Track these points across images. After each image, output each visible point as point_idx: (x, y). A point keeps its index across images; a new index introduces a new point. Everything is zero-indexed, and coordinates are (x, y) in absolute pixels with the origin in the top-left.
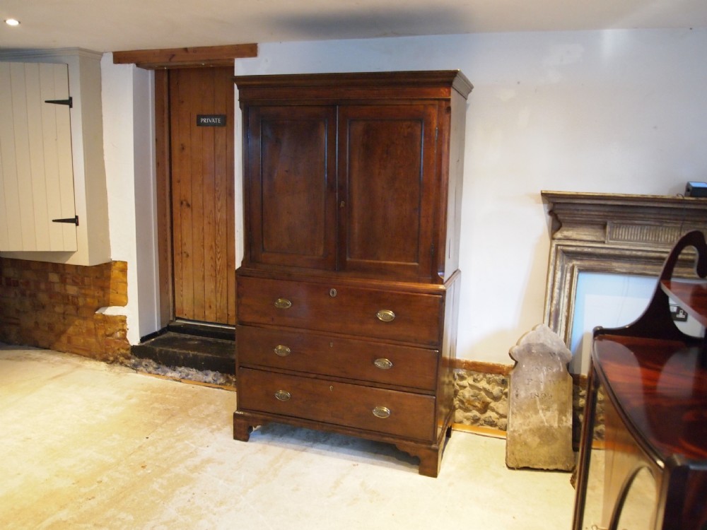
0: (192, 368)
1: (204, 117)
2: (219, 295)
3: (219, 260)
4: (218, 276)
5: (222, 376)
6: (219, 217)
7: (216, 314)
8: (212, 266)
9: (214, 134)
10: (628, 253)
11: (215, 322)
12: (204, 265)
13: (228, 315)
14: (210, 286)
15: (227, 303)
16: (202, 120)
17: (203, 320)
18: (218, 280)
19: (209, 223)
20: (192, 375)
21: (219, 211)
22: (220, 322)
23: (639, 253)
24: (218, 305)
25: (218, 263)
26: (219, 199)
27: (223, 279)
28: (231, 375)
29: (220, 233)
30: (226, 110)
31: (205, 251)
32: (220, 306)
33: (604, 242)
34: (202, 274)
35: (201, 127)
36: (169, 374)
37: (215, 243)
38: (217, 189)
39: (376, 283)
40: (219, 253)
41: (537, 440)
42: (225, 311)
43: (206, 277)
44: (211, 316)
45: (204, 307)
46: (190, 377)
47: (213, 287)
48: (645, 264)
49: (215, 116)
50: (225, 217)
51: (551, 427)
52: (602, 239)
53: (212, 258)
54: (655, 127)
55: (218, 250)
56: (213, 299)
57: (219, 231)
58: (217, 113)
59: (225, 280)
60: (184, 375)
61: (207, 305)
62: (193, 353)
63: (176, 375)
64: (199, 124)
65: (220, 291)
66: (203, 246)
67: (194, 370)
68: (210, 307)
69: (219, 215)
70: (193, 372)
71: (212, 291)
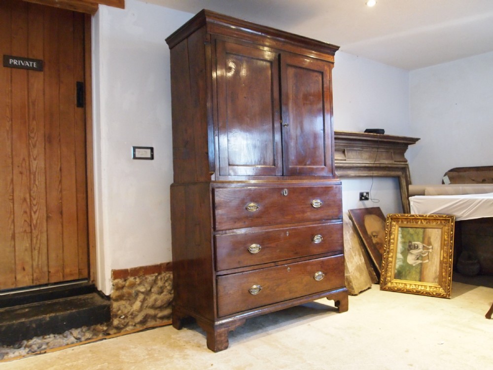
0: (49, 334)
1: (14, 58)
2: (36, 253)
3: (35, 213)
4: (34, 231)
5: (89, 329)
6: (35, 166)
7: (33, 275)
8: (25, 221)
9: (28, 78)
10: (355, 165)
11: (32, 285)
12: (13, 221)
13: (49, 272)
14: (23, 244)
15: (48, 259)
16: (11, 61)
17: (13, 287)
18: (34, 236)
19: (21, 173)
20: (47, 344)
21: (35, 159)
22: (38, 283)
23: (359, 165)
24: (35, 264)
25: (35, 217)
26: (34, 146)
27: (42, 233)
28: (101, 324)
29: (37, 183)
30: (44, 55)
31: (16, 205)
32: (38, 265)
33: (345, 160)
34: (11, 232)
35: (9, 69)
36: (11, 355)
37: (30, 196)
38: (32, 135)
39: (306, 183)
40: (35, 205)
41: (359, 274)
42: (45, 269)
43: (17, 235)
44: (24, 280)
45: (14, 271)
46: (44, 347)
47: (28, 245)
48: (359, 171)
49: (29, 60)
50: (43, 166)
51: (360, 264)
52: (344, 158)
53: (25, 212)
54: (350, 102)
55: (35, 202)
56: (28, 259)
57: (35, 181)
58: (31, 57)
59: (45, 235)
60: (35, 347)
61: (19, 268)
62: (48, 315)
63: (23, 351)
64: (6, 64)
65: (37, 248)
66: (13, 199)
67: (52, 336)
68: (24, 269)
69: (34, 164)
70: (51, 338)
71: (26, 250)
